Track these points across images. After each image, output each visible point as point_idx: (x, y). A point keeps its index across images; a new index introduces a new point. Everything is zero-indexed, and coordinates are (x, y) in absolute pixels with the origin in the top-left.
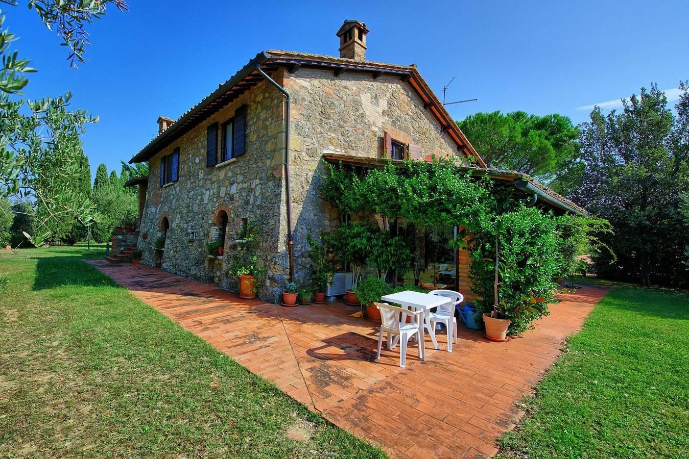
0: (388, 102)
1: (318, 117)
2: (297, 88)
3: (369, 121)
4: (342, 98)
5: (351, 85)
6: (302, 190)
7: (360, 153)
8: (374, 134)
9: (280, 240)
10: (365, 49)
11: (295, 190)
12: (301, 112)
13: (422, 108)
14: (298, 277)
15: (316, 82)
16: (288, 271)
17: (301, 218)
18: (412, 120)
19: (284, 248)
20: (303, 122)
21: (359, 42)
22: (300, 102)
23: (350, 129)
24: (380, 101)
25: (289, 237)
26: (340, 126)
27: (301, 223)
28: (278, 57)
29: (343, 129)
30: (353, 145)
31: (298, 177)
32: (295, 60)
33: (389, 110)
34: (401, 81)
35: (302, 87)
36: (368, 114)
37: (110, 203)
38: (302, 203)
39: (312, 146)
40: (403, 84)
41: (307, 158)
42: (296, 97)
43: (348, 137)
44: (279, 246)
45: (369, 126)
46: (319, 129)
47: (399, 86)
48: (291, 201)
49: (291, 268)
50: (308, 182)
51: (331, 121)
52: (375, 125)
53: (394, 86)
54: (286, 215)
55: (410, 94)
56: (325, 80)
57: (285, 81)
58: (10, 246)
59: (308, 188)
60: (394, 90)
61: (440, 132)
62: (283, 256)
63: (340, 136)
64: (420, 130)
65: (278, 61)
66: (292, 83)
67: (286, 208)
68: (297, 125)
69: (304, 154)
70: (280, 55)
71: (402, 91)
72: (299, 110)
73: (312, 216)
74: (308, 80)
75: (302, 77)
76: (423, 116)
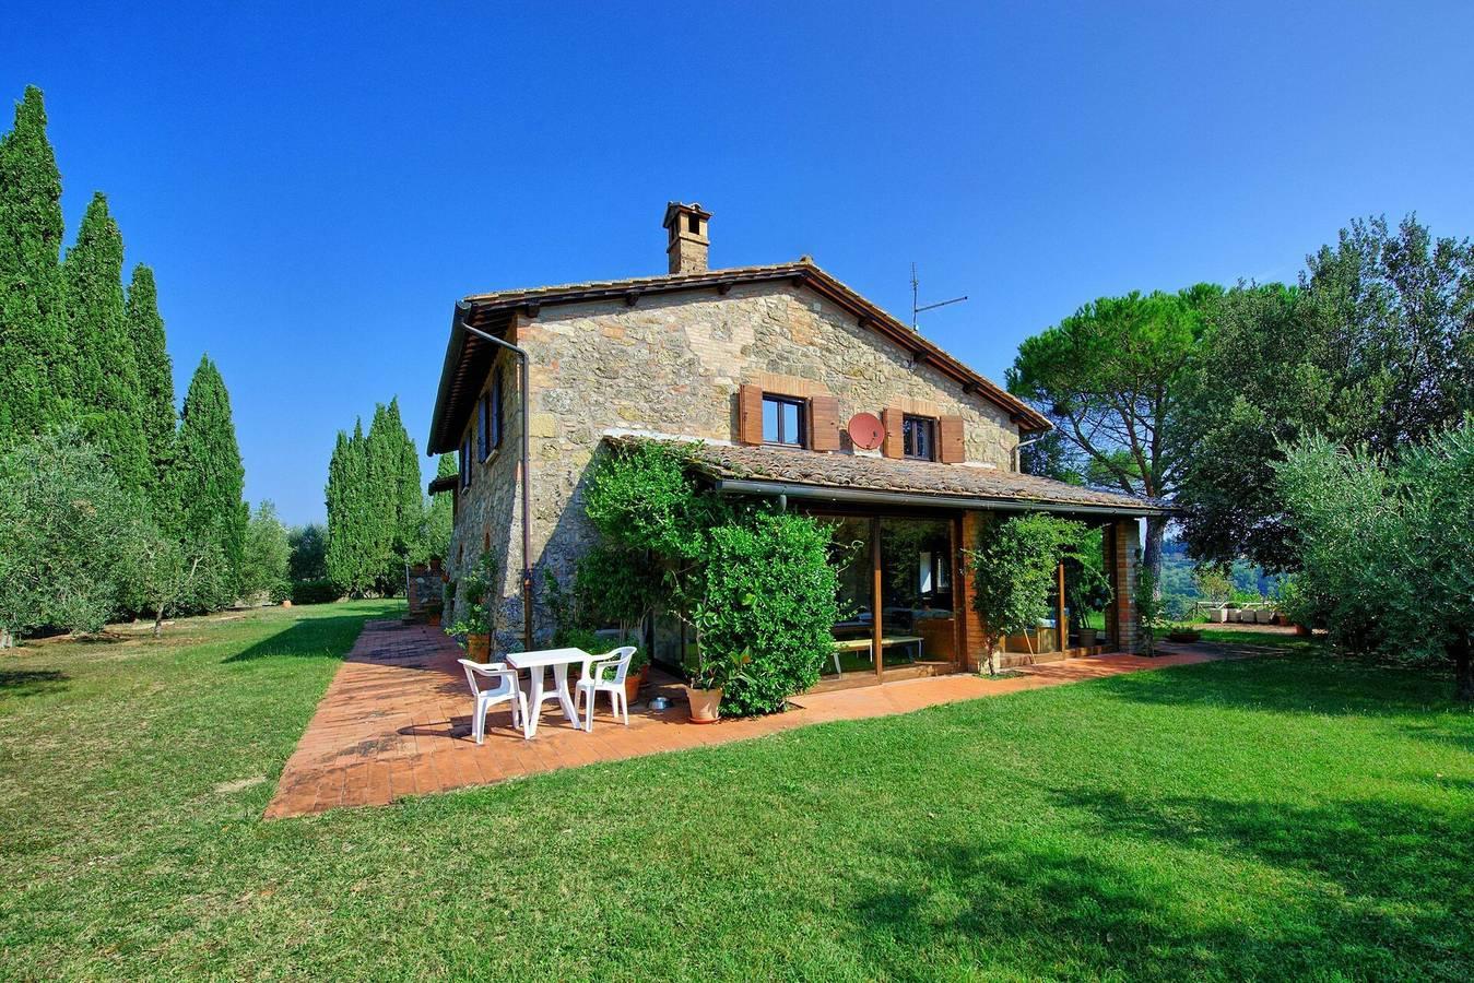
0: (756, 331)
1: (592, 377)
2: (545, 338)
3: (706, 370)
4: (644, 340)
5: (666, 315)
6: (558, 499)
7: (689, 427)
8: (723, 390)
9: (508, 578)
10: (707, 245)
11: (541, 499)
12: (555, 375)
13: (854, 328)
14: (543, 636)
15: (586, 323)
16: (522, 626)
17: (553, 544)
18: (824, 352)
19: (517, 591)
20: (559, 390)
21: (692, 236)
22: (552, 360)
23: (664, 389)
24: (735, 331)
25: (525, 573)
26: (641, 386)
27: (553, 551)
28: (492, 302)
29: (647, 391)
30: (671, 415)
31: (550, 478)
32: (526, 300)
33: (759, 343)
34: (791, 289)
35: (554, 336)
36: (704, 357)
37: (423, 523)
38: (557, 520)
39: (580, 426)
40: (798, 292)
41: (570, 446)
42: (543, 354)
43: (659, 403)
44: (506, 588)
45: (707, 378)
46: (595, 397)
47: (786, 297)
48: (531, 517)
49: (528, 622)
50: (571, 485)
51: (621, 381)
52: (721, 373)
53: (774, 299)
54: (521, 539)
55: (817, 307)
56: (605, 316)
57: (520, 331)
58: (289, 602)
59: (571, 493)
60: (772, 306)
61: (907, 364)
62: (514, 603)
63: (642, 403)
64: (846, 368)
65: (493, 308)
66: (533, 332)
67: (521, 529)
68: (546, 398)
69: (562, 441)
70: (495, 299)
71: (796, 304)
72: (551, 372)
73: (577, 539)
74: (569, 322)
75: (552, 320)
76: (856, 341)
